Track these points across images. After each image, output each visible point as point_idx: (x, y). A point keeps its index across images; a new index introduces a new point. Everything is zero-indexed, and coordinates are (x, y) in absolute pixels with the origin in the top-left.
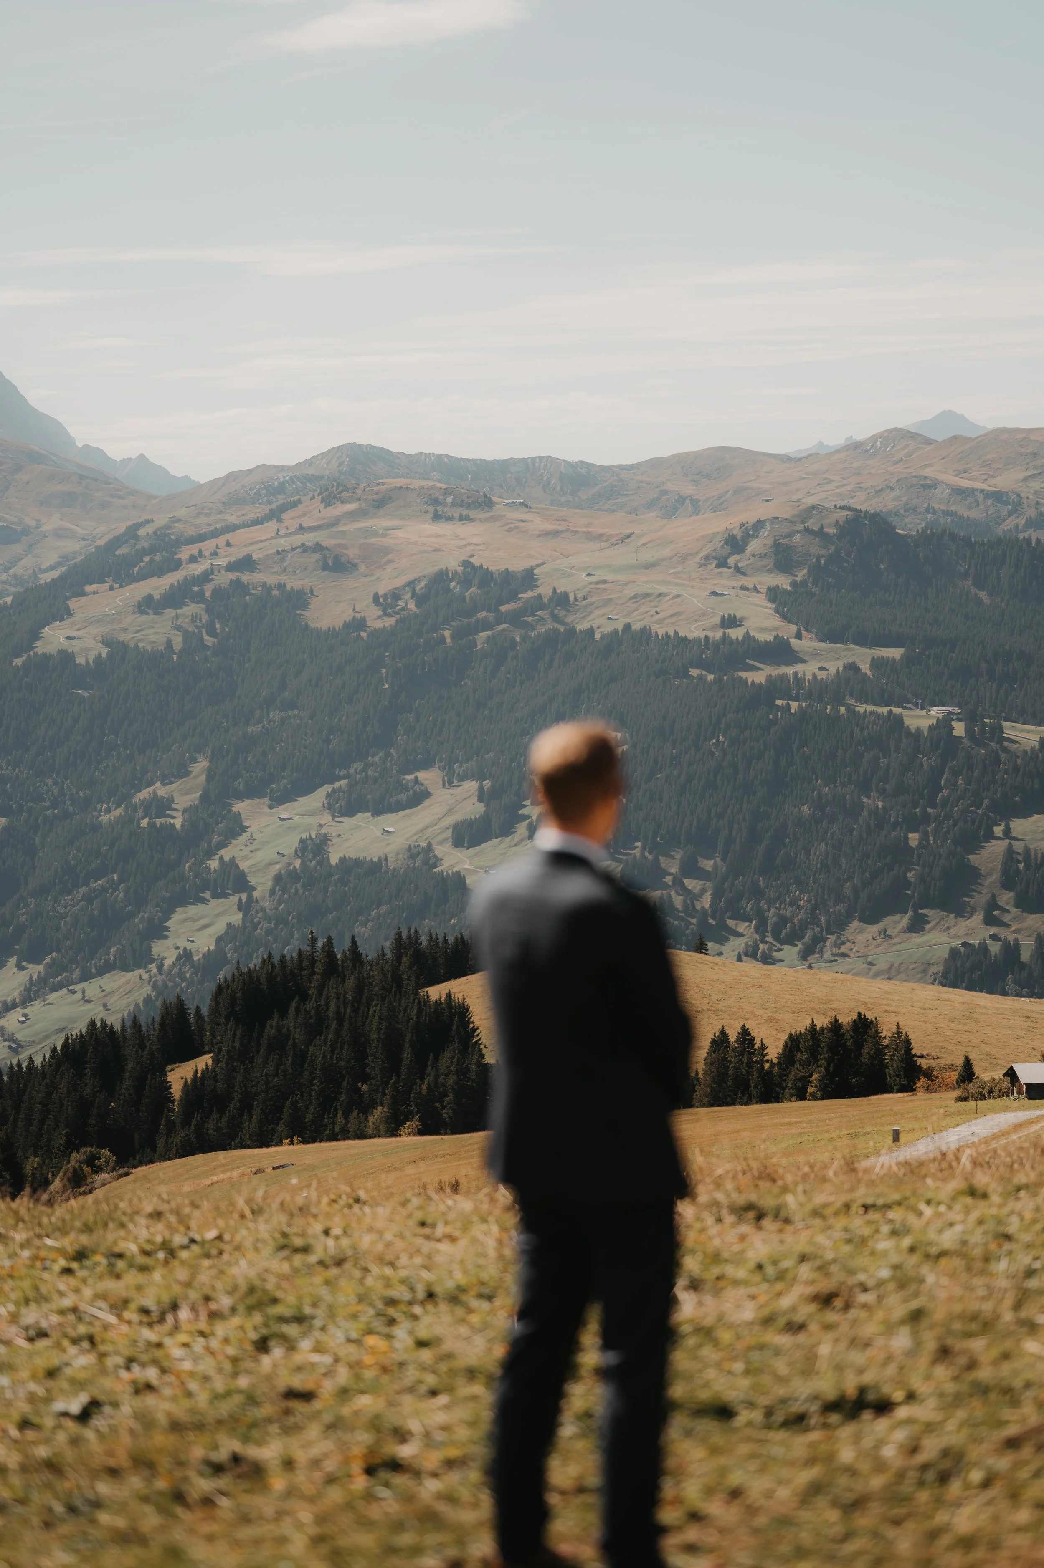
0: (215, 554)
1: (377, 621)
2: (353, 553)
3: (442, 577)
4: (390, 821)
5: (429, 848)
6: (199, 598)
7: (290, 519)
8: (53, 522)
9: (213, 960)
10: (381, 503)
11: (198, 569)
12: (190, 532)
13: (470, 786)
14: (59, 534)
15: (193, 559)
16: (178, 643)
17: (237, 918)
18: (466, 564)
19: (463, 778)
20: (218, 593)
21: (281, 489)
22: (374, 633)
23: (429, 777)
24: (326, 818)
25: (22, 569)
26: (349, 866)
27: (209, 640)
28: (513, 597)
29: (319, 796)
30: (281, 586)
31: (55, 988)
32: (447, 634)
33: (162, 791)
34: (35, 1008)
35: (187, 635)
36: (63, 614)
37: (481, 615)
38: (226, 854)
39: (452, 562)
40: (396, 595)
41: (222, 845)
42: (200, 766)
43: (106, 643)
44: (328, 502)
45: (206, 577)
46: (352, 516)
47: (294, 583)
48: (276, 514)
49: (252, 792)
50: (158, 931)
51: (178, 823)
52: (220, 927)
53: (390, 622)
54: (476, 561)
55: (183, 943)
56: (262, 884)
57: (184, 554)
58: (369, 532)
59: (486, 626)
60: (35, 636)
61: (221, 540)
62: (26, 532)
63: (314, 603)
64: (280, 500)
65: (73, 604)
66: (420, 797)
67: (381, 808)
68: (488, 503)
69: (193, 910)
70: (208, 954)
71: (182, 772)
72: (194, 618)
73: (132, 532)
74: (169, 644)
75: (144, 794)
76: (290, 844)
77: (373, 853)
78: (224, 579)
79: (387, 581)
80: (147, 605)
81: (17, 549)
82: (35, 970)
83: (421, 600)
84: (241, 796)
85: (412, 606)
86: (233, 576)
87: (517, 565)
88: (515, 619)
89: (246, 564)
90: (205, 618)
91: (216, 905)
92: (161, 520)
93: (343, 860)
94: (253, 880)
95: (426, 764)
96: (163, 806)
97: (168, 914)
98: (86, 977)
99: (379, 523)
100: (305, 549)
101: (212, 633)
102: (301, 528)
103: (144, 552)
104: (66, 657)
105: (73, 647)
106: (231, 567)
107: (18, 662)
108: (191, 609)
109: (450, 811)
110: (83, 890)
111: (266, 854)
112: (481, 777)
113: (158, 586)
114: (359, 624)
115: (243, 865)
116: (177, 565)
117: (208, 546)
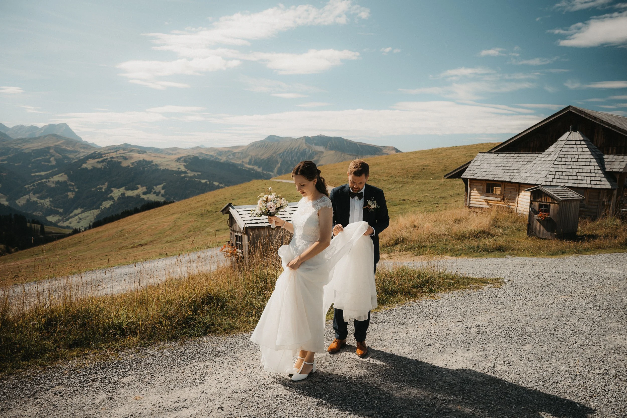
0: (108, 156)
1: (131, 166)
2: (127, 157)
3: (140, 161)
4: (134, 191)
5: (139, 195)
6: (106, 162)
7: (118, 152)
8: (82, 150)
9: (109, 208)
10: (131, 151)
11: (105, 158)
12: (103, 153)
13: (145, 187)
14: (83, 152)
15: (105, 156)
16: (103, 167)
17: (112, 203)
18: (143, 159)
19: (144, 186)
20: (109, 161)
21: (116, 148)
22: (131, 167)
23: (139, 186)
24: (125, 191)
25: (78, 156)
26: (128, 197)
27: (107, 167)
28: (150, 164)
29: (124, 188)
30: (118, 161)
31: (86, 211)
32: (141, 168)
33: (101, 186)
34: (83, 214)
35: (104, 167)
36: (86, 163)
37: (146, 166)
38: (111, 195)
39: (141, 159)
40: (134, 163)
41: (110, 194)
42: (106, 184)
43: (92, 167)
44: (124, 150)
45: (107, 159)
46: (127, 152)
47: (119, 160)
48: (116, 151)
49: (114, 187)
50: (101, 204)
51: (104, 190)
52: (110, 204)
53: (133, 166)
54: (145, 159)
55: (105, 206)
56: (116, 199)
57: (103, 156)
58: (130, 155)
59: (146, 167)
60: (81, 165)
61: (109, 154)
62: (78, 151)
63: (122, 163)
64: (116, 150)
65: (87, 161)
66: (137, 188)
67: (133, 189)
68: (146, 152)
69: (106, 202)
70: (108, 208)
71: (104, 184)
72: (105, 164)
73: (95, 153)
74: (102, 167)
75: (98, 187)
76: (120, 194)
77: (132, 195)
78: (109, 159)
79: (133, 161)
80: (98, 162)
81: (77, 154)
82: (83, 209)
83: (137, 164)
84: (113, 187)
85: (136, 164)
86: (110, 159)
87: (151, 160)
88: (150, 167)
89: (112, 158)
90: (107, 164)
91: (109, 201)
92: (99, 151)
93: (128, 196)
94: (114, 198)
95: (139, 185)
96: (101, 188)
97: (103, 202)
98: (90, 210)
99: (131, 153)
100: (121, 156)
101: (108, 166)
102: (120, 154)
103: (97, 155)
104: (86, 169)
105: (87, 167)
106: (110, 158)
107: (79, 169)
108: (105, 163)
109: (142, 190)
110: (90, 199)
111: (117, 195)
112: (146, 186)
113: (100, 160)
114: (129, 166)
115: (113, 196)
116: (102, 157)
117: (107, 155)
